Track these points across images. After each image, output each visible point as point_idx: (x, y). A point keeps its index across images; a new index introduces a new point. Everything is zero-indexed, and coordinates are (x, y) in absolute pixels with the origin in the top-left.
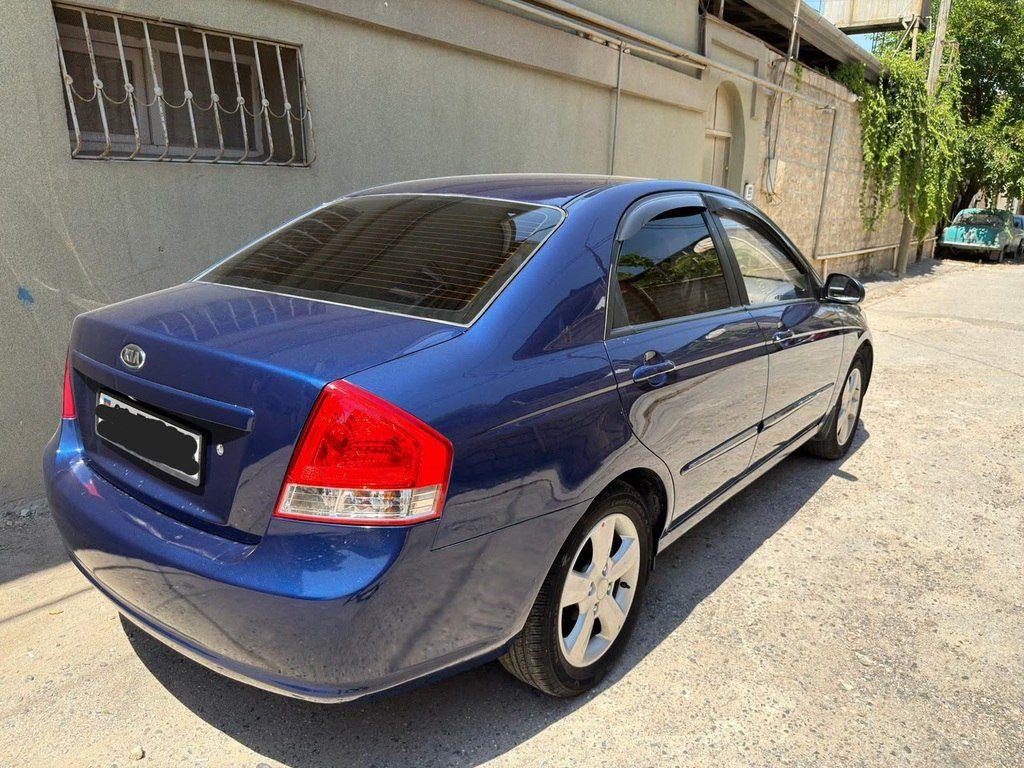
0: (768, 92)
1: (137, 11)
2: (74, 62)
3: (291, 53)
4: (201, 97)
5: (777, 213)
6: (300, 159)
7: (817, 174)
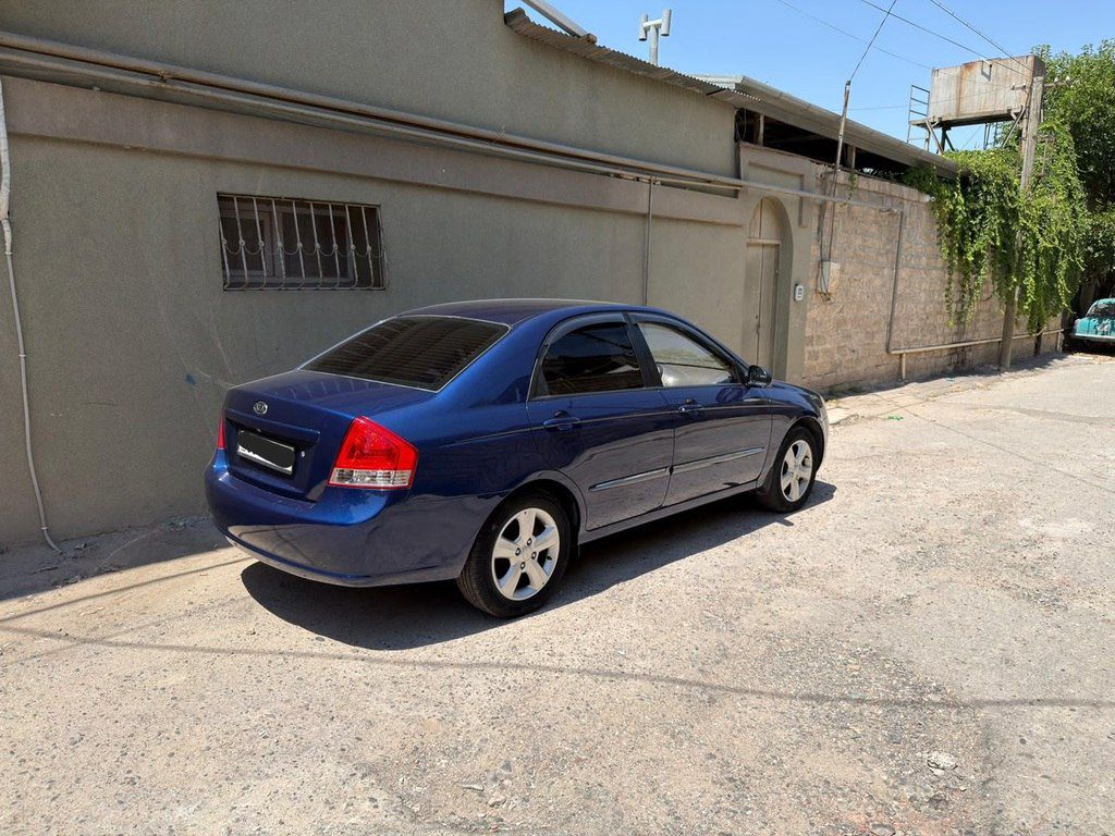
0: (818, 202)
1: (268, 194)
2: (228, 225)
3: (372, 211)
4: (309, 246)
5: (838, 310)
6: (378, 284)
7: (886, 271)
